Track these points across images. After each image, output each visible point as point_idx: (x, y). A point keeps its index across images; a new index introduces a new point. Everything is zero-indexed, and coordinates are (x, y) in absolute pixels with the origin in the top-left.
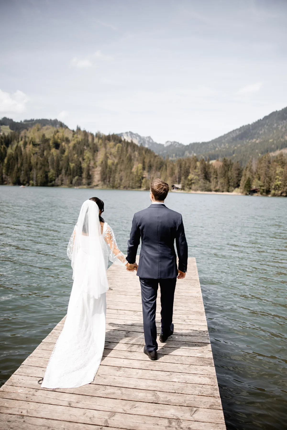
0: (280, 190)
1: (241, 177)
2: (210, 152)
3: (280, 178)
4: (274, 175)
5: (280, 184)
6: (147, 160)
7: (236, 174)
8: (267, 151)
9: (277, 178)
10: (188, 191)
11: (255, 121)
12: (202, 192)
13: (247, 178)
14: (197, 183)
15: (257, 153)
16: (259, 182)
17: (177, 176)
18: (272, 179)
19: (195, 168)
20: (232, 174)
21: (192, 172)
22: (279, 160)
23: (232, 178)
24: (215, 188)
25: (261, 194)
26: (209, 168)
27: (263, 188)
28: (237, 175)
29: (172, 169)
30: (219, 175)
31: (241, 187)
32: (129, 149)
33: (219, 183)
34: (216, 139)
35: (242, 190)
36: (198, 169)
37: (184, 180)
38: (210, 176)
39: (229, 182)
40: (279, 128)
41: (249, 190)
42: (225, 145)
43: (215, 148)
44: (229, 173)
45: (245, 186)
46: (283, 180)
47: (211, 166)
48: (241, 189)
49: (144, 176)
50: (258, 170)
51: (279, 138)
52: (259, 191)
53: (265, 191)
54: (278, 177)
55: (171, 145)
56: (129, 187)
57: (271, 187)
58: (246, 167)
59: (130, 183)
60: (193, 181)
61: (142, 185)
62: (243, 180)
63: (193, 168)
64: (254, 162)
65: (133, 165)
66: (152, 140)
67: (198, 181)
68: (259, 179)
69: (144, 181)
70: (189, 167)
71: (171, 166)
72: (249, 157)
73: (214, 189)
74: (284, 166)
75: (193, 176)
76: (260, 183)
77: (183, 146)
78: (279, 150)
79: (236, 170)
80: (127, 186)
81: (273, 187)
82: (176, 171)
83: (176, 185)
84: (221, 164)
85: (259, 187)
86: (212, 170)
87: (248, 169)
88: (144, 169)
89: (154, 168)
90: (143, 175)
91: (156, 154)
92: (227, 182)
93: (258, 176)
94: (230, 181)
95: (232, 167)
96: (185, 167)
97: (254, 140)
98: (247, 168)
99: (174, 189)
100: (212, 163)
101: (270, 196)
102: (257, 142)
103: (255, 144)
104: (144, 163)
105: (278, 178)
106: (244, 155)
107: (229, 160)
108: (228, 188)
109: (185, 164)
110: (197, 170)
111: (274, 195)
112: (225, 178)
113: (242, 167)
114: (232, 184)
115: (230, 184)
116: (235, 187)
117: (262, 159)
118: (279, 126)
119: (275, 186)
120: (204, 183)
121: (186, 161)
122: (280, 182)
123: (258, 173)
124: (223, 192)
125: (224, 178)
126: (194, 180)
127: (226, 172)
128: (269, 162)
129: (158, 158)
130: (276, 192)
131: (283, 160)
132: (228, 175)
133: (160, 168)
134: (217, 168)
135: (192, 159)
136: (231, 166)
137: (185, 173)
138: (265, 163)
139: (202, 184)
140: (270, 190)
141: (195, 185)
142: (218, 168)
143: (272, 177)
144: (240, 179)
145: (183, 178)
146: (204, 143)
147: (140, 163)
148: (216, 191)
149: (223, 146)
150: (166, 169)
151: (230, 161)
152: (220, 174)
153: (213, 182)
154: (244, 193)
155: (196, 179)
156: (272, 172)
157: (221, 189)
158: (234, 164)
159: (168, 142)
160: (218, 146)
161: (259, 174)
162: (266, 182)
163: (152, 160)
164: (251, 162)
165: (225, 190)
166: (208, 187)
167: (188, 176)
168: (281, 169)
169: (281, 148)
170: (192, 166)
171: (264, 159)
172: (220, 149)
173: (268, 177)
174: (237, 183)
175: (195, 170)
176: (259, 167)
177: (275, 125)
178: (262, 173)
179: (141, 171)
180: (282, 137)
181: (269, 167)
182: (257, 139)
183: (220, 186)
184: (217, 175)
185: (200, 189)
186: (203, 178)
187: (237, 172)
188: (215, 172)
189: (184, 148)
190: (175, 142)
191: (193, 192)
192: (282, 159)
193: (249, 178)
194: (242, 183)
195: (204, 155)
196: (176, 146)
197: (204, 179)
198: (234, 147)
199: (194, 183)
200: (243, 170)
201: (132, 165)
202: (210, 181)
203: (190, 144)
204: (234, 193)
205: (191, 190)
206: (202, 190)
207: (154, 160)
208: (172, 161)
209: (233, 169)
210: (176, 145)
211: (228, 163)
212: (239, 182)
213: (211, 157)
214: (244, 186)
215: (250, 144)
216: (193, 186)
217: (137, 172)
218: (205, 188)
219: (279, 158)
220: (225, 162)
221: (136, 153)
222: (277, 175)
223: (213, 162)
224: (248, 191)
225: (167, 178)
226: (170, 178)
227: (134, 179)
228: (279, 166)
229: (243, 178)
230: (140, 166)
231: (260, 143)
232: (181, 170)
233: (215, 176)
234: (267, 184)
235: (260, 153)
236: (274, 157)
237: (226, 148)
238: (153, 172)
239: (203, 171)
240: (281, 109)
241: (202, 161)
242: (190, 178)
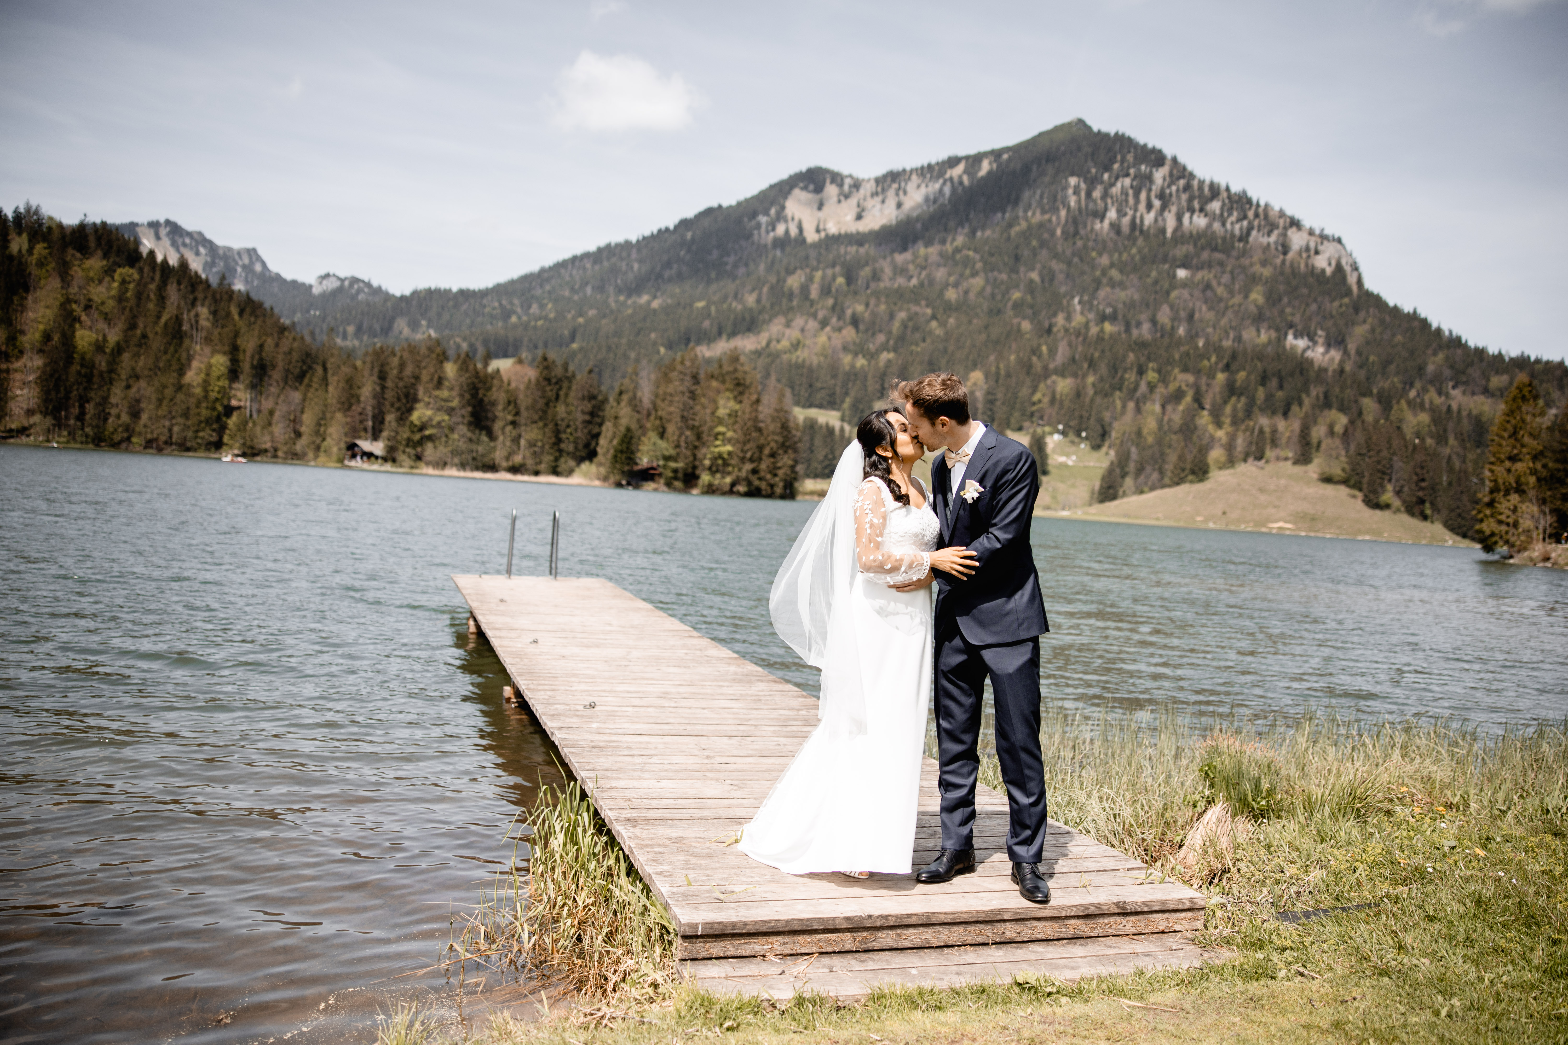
0: (729, 473)
1: (601, 425)
2: (489, 327)
3: (730, 434)
4: (709, 424)
5: (730, 453)
6: (249, 344)
7: (583, 412)
8: (688, 340)
9: (719, 434)
10: (412, 467)
11: (647, 233)
12: (462, 474)
13: (622, 429)
14: (444, 439)
15: (655, 344)
16: (662, 444)
17: (369, 411)
18: (705, 437)
19: (439, 383)
20: (569, 413)
21: (426, 399)
22: (728, 373)
23: (568, 426)
24: (507, 458)
25: (669, 484)
26: (489, 389)
27: (673, 465)
28: (587, 417)
29: (351, 386)
30: (524, 413)
31: (600, 458)
32: (173, 293)
33: (523, 442)
34: (512, 282)
35: (603, 470)
36: (451, 389)
37: (394, 424)
38: (490, 415)
39: (559, 441)
40: (726, 264)
41: (626, 468)
42: (542, 306)
43: (507, 315)
44: (561, 410)
45: (615, 457)
46: (738, 441)
47: (495, 382)
48: (600, 464)
49: (234, 403)
50: (659, 402)
51: (725, 298)
52: (660, 475)
53: (680, 475)
54: (721, 429)
55: (340, 290)
56: (169, 443)
57: (701, 461)
58: (617, 390)
59: (176, 429)
60: (427, 432)
61: (226, 439)
62: (610, 434)
63: (430, 386)
64: (644, 374)
65: (190, 359)
66: (264, 264)
67: (447, 431)
68: (662, 435)
69: (233, 421)
70: (417, 378)
71: (346, 370)
72: (626, 357)
73: (504, 464)
74: (741, 393)
75: (429, 413)
76: (666, 447)
77: (387, 297)
78: (724, 337)
79: (583, 398)
80: (163, 438)
81: (707, 462)
82: (367, 390)
83: (366, 445)
84: (531, 373)
85: (661, 463)
86: (498, 396)
87: (625, 397)
88: (234, 374)
89: (276, 375)
90: (229, 399)
91: (286, 321)
92: (553, 440)
93: (658, 422)
94: (563, 436)
95: (569, 388)
96: (401, 379)
97: (645, 298)
98: (621, 393)
99: (354, 456)
100: (498, 371)
101: (695, 491)
102: (655, 304)
103: (649, 313)
104: (234, 351)
105: (723, 434)
106: (609, 349)
107: (559, 362)
108: (556, 459)
109: (402, 366)
110: (445, 393)
111: (711, 490)
112: (546, 425)
113: (604, 388)
114: (571, 448)
115: (563, 446)
116: (580, 460)
117: (671, 367)
118: (725, 259)
119: (714, 459)
120: (471, 440)
121: (406, 355)
122: (729, 448)
123: (660, 413)
124: (537, 473)
125: (541, 424)
126: (433, 426)
127: (547, 404)
128: (695, 379)
129: (294, 339)
130: (717, 480)
131: (739, 375)
132: (555, 415)
133: (300, 377)
134: (517, 389)
135: (424, 351)
136: (565, 384)
137: (399, 399)
138: (682, 380)
139: (462, 445)
140: (698, 472)
141: (435, 447)
142: (522, 387)
143: (705, 429)
144: (596, 430)
145: (390, 418)
146: (465, 294)
147: (218, 352)
148: (515, 470)
149: (534, 309)
150: (325, 381)
151: (565, 367)
152: (527, 409)
153: (501, 438)
154: (612, 479)
155: (439, 423)
156: (703, 414)
157: (530, 462)
158: (579, 377)
159: (327, 276)
160: (519, 310)
161: (661, 419)
162: (683, 444)
163: (270, 342)
164: (636, 374)
165: (543, 467)
166: (483, 456)
167: (410, 410)
168: (732, 404)
169: (733, 334)
170: (425, 376)
171: (679, 367)
172: (525, 318)
173: (692, 428)
174: (587, 445)
175: (437, 393)
176: (661, 391)
177: (715, 254)
178: (671, 413)
179: (224, 383)
180: (736, 296)
181: (693, 396)
182: (655, 297)
183: (528, 455)
184: (517, 414)
185: (456, 460)
186: (466, 421)
187: (588, 406)
188: (509, 402)
189: (389, 304)
190: (355, 280)
191: (430, 471)
192: (735, 370)
193: (628, 430)
194: (606, 444)
195: (465, 339)
196: (361, 297)
197: (470, 424)
198: (574, 318)
199: (430, 438)
200: (606, 400)
201: (183, 360)
202: (491, 436)
203: (415, 293)
204: (576, 479)
205: (422, 464)
206: (463, 466)
207: (277, 345)
208: (350, 354)
209: (572, 394)
210: (359, 291)
211: (558, 371)
212: (593, 444)
213: (493, 348)
214: (610, 455)
215: (629, 311)
216: (429, 450)
217: (206, 384)
218: (474, 459)
219: (727, 368)
220: (547, 368)
221: (203, 311)
222: (720, 421)
223: (503, 365)
224: (623, 472)
225: (328, 415)
226: (339, 416)
227: (193, 411)
228: (728, 394)
229: (608, 429)
230: (220, 362)
231: (666, 310)
232: (383, 388)
233: (510, 418)
234: (688, 453)
235: (663, 345)
236: (708, 361)
237: (546, 318)
238: (273, 389)
239: (467, 396)
240: (733, 203)
241: (466, 361)
242: (419, 418)
